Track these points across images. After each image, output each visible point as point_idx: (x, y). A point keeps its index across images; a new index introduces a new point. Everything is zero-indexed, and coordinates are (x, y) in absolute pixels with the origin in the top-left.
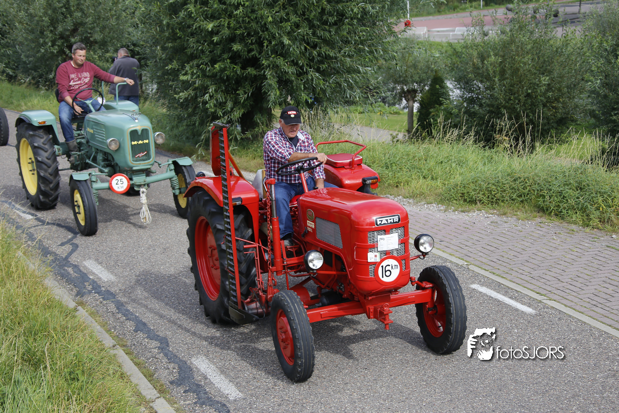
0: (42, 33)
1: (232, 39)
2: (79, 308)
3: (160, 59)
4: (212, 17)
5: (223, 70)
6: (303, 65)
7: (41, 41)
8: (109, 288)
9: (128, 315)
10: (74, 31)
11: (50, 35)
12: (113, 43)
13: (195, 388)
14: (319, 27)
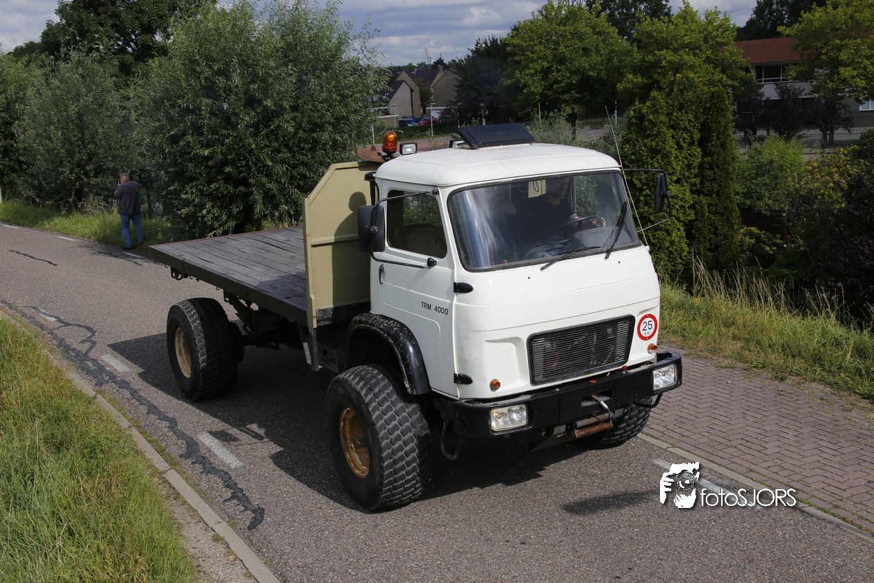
0: (61, 162)
1: (225, 163)
2: (99, 395)
3: (164, 181)
4: (207, 146)
5: (217, 189)
6: (285, 183)
7: (60, 169)
8: (124, 378)
9: (141, 400)
10: (90, 159)
11: (68, 165)
12: (124, 170)
13: (201, 459)
14: (298, 152)
